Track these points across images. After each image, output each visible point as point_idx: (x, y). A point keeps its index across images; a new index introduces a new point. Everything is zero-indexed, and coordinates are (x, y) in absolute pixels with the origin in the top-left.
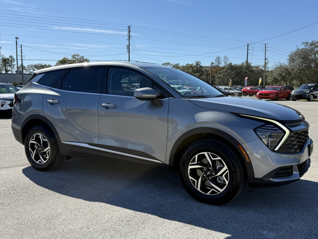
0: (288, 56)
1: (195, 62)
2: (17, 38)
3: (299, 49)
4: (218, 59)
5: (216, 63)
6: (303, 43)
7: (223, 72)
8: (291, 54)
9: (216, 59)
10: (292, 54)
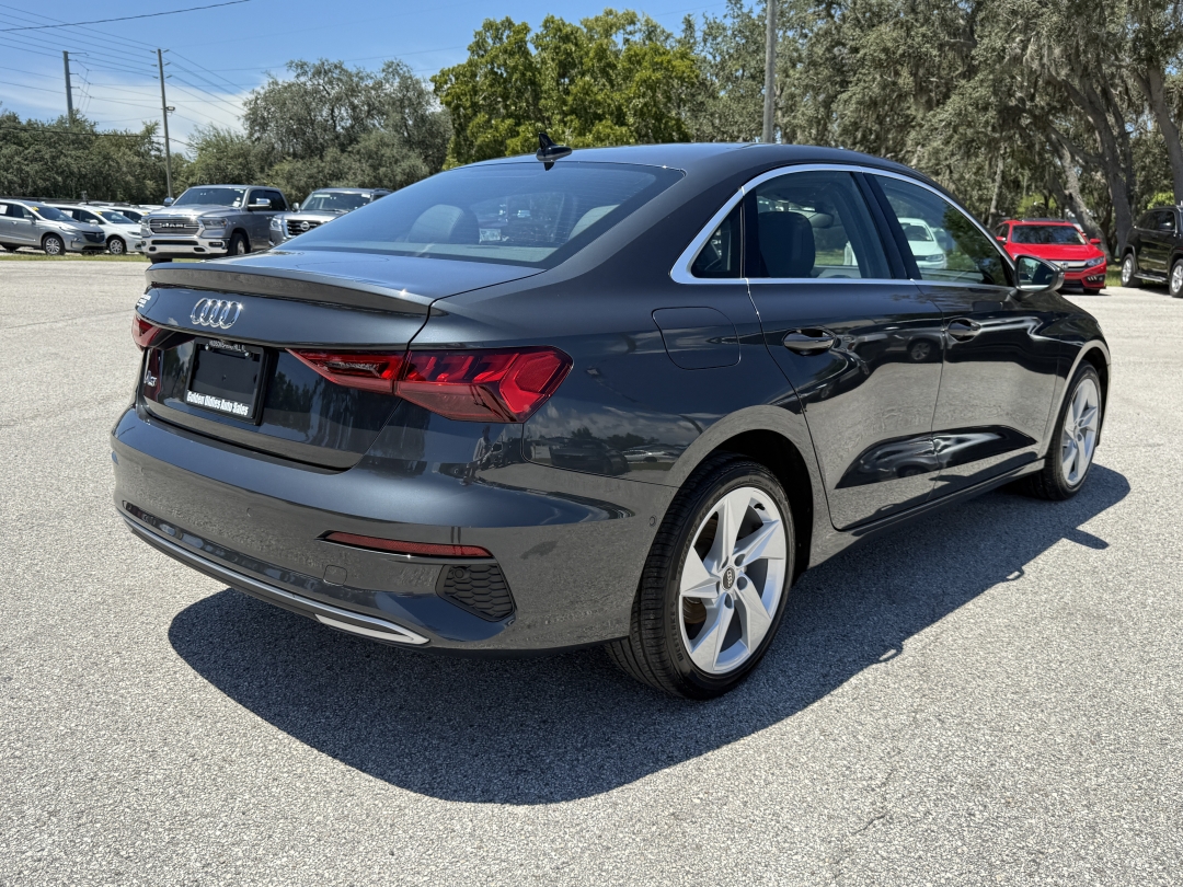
0: (245, 104)
3: (277, 84)
6: (290, 65)
8: (252, 97)
10: (257, 99)
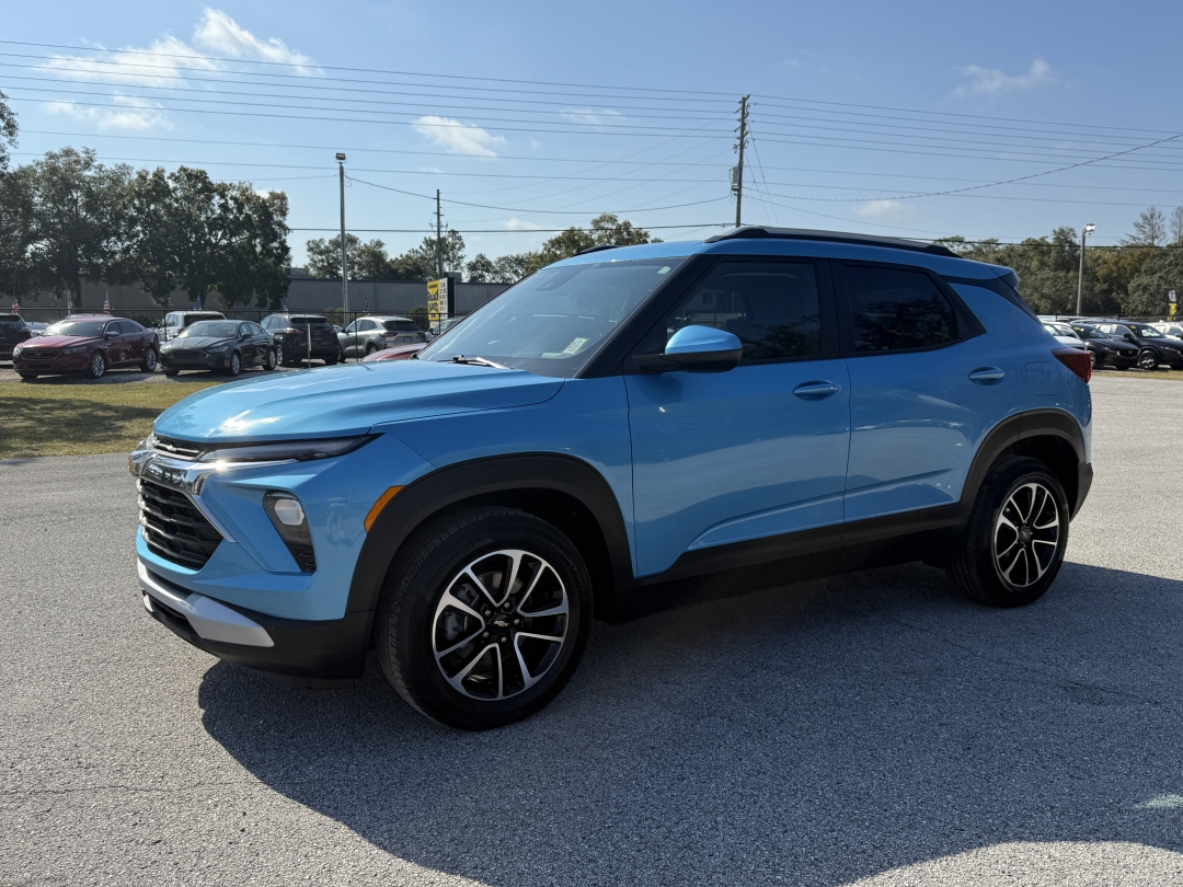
1: (1054, 231)
2: (341, 157)
4: (1150, 219)
5: (1141, 237)
7: (1161, 268)
9: (1141, 221)
